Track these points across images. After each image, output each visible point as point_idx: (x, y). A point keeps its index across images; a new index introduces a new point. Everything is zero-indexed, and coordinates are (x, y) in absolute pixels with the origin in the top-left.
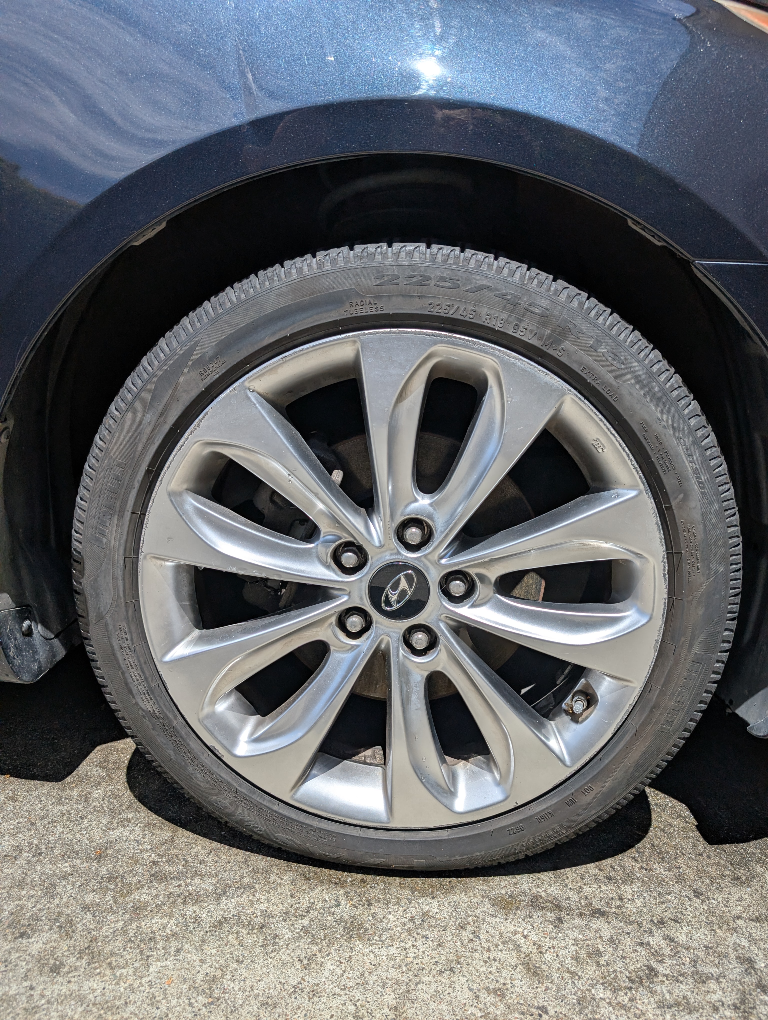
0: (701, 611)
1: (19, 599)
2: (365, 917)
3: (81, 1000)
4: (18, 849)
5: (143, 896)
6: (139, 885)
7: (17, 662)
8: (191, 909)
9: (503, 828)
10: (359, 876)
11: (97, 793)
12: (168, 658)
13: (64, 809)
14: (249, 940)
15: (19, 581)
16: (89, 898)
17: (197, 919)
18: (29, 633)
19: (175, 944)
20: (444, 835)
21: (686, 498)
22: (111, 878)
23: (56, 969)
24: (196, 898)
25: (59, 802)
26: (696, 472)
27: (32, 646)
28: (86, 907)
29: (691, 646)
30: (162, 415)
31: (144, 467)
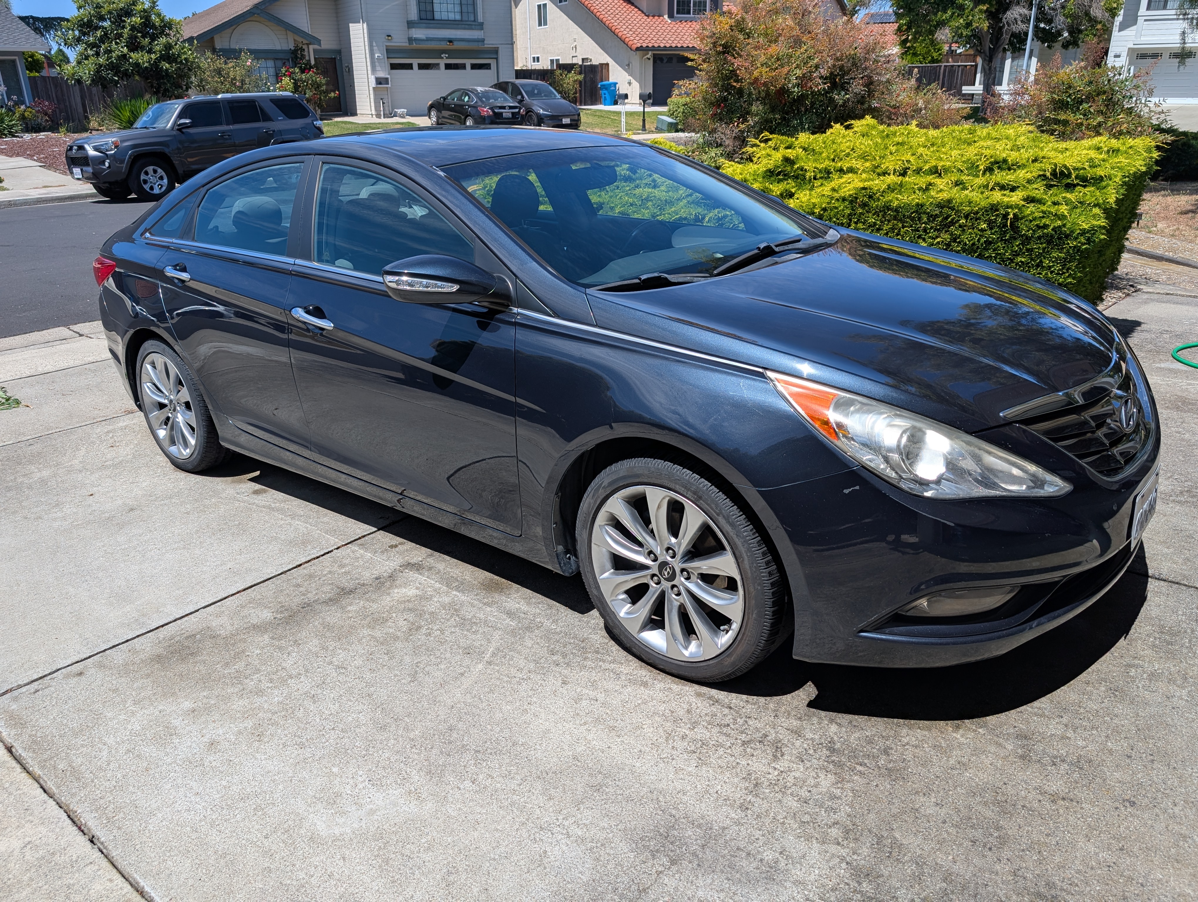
0: (754, 602)
1: (566, 547)
2: (650, 682)
3: (560, 673)
4: (561, 632)
5: (589, 655)
6: (590, 652)
7: (564, 568)
8: (601, 663)
9: (701, 666)
10: (658, 672)
11: (593, 622)
12: (601, 577)
13: (580, 624)
14: (612, 676)
15: (566, 541)
16: (574, 651)
17: (601, 666)
18: (569, 558)
19: (591, 670)
20: (683, 664)
21: (743, 560)
22: (583, 648)
23: (557, 665)
24: (604, 661)
25: (579, 621)
26: (745, 552)
27: (570, 563)
28: (572, 653)
29: (752, 614)
30: (596, 501)
31: (591, 516)
